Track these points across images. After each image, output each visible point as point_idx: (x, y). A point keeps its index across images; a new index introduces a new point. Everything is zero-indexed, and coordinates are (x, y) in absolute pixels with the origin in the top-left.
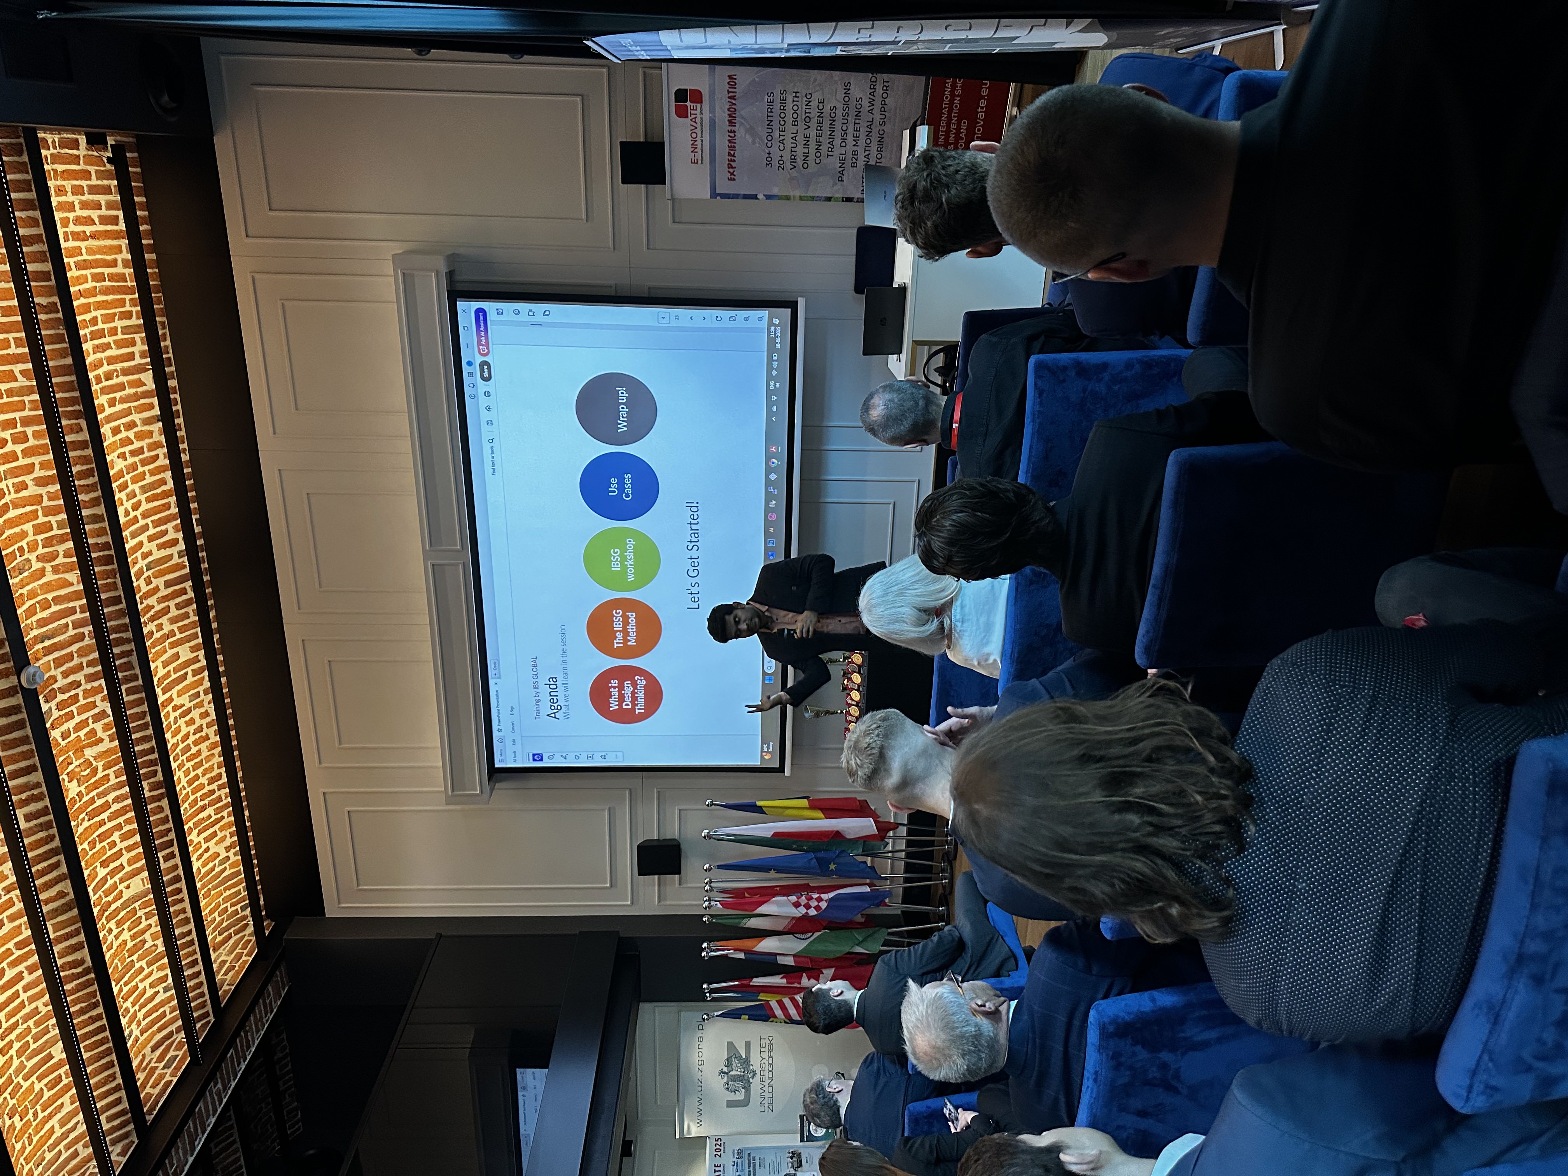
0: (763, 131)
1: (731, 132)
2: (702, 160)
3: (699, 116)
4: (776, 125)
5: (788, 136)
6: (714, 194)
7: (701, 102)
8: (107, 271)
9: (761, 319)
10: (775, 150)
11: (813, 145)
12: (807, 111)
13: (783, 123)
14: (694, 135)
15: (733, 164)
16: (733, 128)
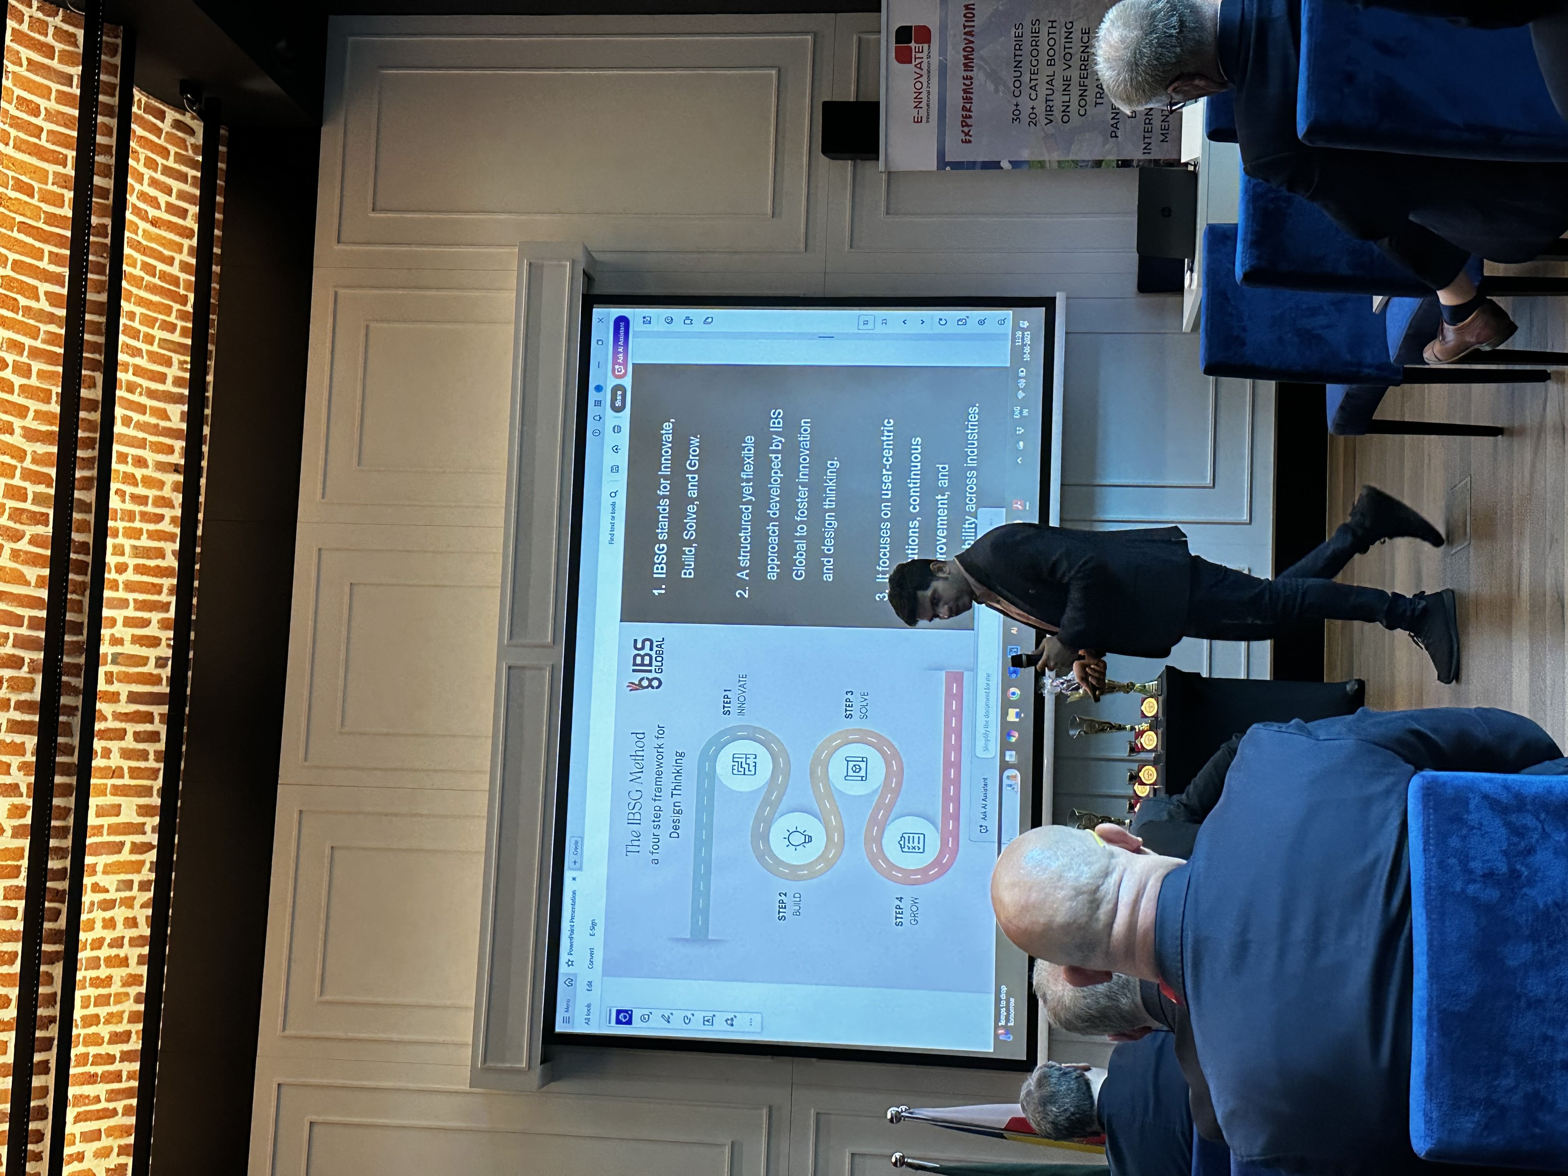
0: (1008, 75)
1: (967, 79)
2: (928, 118)
3: (925, 60)
4: (1026, 67)
5: (1043, 79)
6: (942, 163)
7: (929, 42)
8: (160, 266)
9: (1002, 322)
10: (1024, 100)
11: (1075, 91)
12: (1067, 45)
13: (1034, 63)
14: (918, 86)
15: (969, 121)
16: (969, 74)
